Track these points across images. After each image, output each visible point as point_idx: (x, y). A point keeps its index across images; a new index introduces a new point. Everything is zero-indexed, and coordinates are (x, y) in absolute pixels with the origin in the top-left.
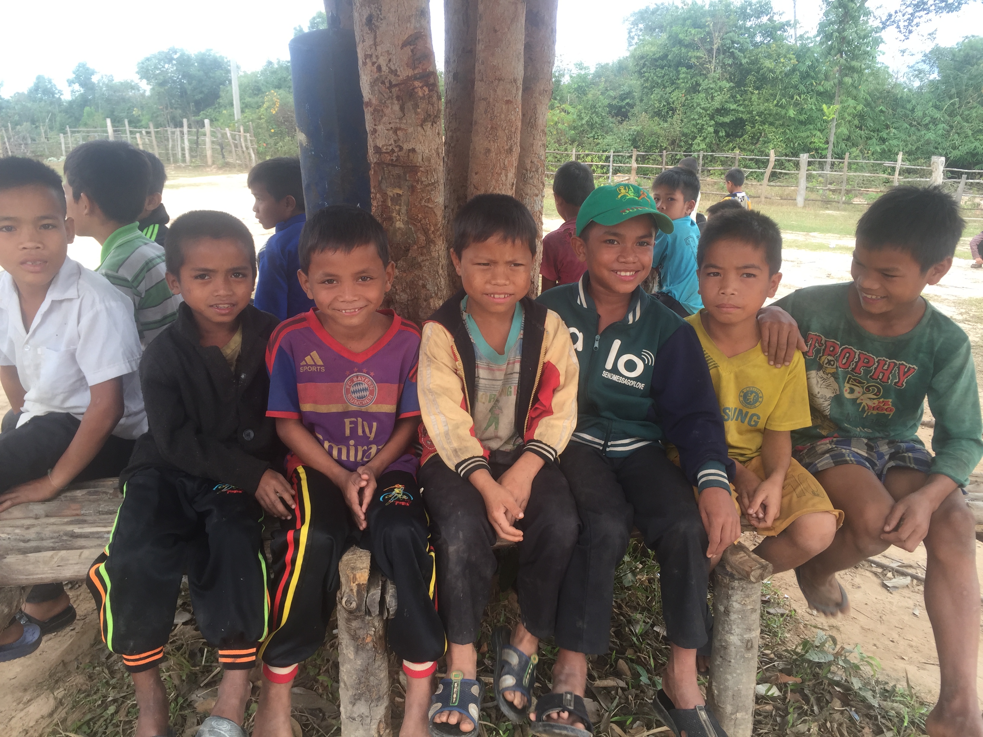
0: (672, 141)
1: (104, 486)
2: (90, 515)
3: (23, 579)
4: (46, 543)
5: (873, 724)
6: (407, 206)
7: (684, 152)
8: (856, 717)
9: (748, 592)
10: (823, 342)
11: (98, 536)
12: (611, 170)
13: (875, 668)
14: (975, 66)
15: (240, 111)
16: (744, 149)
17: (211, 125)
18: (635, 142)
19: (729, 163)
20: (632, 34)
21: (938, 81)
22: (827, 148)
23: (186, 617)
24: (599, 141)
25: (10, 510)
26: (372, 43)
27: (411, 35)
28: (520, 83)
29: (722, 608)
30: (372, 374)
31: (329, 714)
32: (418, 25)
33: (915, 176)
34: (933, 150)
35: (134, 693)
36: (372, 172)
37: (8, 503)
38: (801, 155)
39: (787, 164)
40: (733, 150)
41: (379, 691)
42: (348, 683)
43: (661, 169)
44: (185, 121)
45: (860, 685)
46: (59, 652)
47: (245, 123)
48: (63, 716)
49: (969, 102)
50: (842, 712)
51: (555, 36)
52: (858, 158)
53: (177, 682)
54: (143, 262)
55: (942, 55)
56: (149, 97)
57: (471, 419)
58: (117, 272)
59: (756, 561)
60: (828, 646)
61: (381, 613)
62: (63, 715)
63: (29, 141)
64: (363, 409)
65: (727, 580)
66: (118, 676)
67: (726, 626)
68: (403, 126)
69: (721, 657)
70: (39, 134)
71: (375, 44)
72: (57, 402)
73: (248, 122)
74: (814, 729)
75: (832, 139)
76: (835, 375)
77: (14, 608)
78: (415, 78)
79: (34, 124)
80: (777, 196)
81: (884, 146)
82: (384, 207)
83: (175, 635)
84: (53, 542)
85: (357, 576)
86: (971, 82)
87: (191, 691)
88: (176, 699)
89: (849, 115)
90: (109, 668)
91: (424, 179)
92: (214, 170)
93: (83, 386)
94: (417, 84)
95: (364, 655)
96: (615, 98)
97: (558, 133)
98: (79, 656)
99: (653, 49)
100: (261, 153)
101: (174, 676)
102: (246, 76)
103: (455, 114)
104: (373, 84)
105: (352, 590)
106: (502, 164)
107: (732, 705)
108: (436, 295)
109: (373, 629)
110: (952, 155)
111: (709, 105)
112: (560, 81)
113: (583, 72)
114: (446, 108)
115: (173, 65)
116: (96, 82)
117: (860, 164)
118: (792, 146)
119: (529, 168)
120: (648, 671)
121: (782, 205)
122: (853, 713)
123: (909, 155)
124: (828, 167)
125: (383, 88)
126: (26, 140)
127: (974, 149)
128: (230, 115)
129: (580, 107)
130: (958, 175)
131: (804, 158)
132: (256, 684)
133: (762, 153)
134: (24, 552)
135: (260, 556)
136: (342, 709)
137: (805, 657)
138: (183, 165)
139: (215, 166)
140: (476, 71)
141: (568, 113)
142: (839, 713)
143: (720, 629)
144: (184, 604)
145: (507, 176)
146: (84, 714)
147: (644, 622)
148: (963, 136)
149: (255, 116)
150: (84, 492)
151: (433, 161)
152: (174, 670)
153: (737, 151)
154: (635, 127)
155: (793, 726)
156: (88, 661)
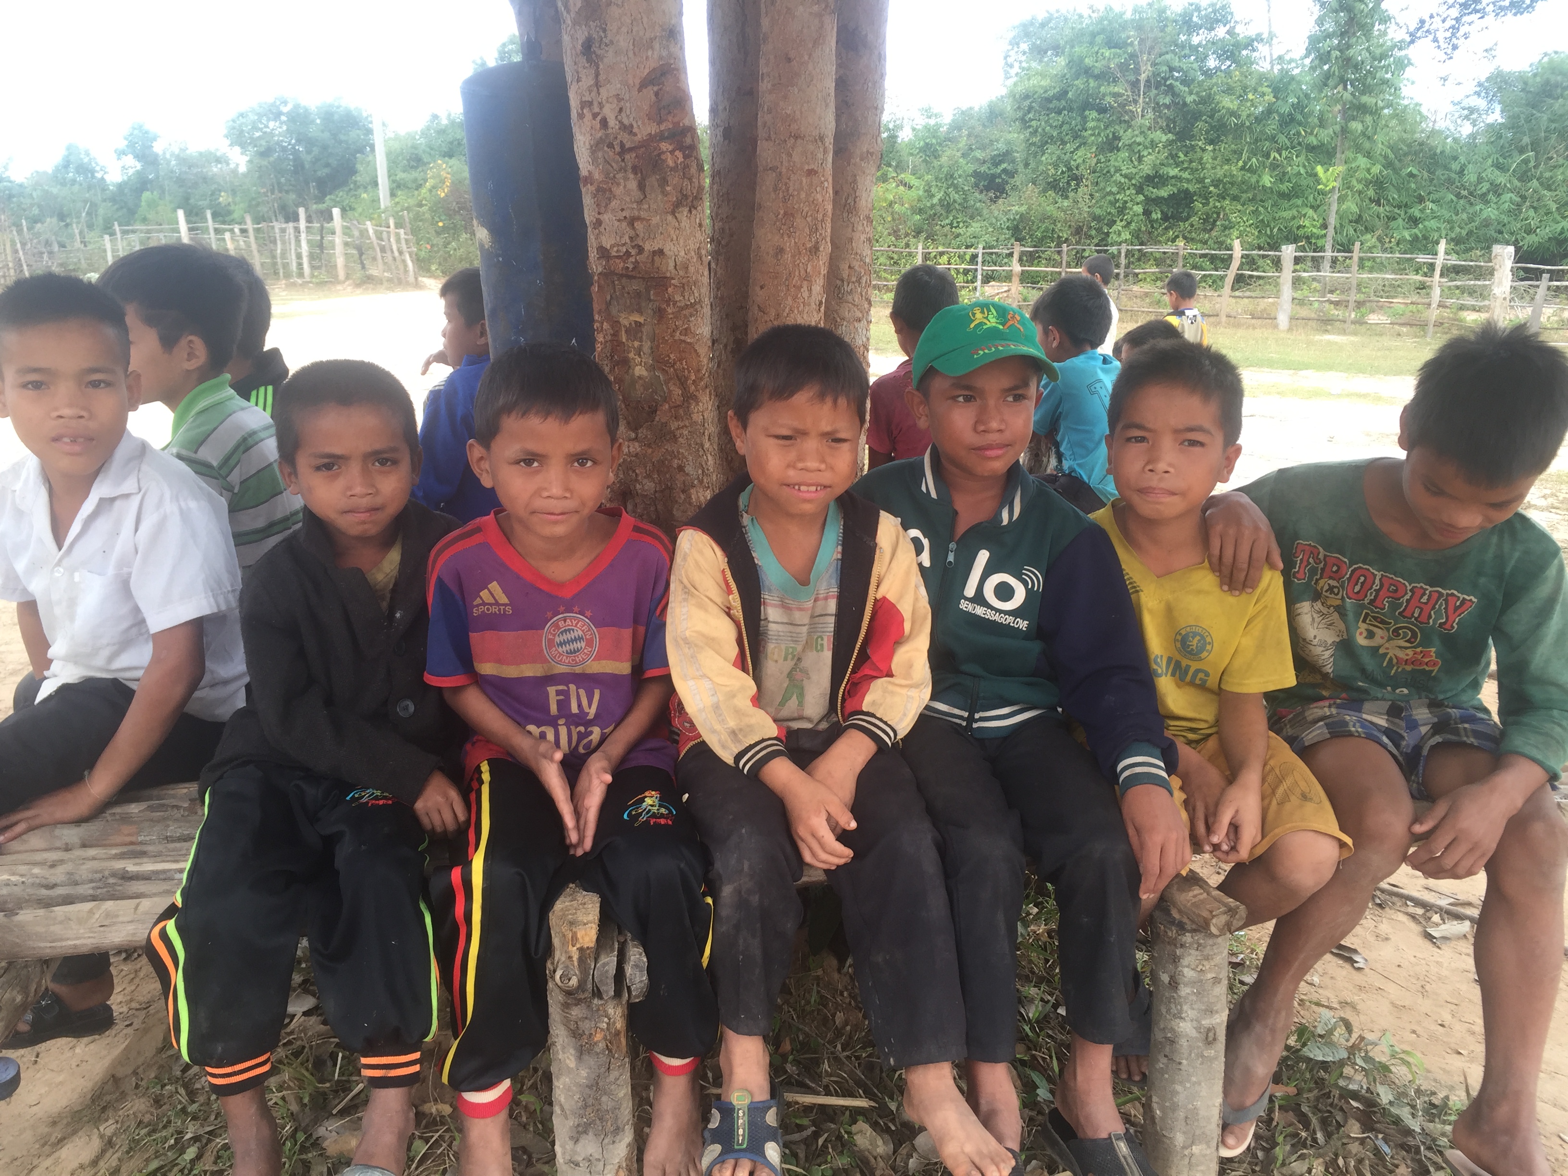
0: (1077, 229)
1: (174, 797)
2: (151, 843)
3: (46, 947)
4: (83, 890)
5: (1413, 1160)
6: (653, 340)
7: (1096, 245)
8: (1386, 1149)
9: (1207, 951)
10: (1321, 556)
11: (164, 876)
12: (979, 277)
13: (1414, 1069)
14: (1560, 100)
15: (388, 193)
16: (1192, 239)
17: (342, 217)
18: (1018, 231)
19: (1168, 262)
20: (1010, 60)
21: (1500, 124)
22: (1325, 235)
23: (309, 1002)
24: (960, 231)
25: (24, 837)
26: (591, 82)
27: (654, 69)
28: (829, 141)
29: (1165, 978)
30: (588, 613)
31: (539, 1156)
32: (664, 53)
33: (1467, 277)
34: (1495, 235)
35: (225, 1127)
36: (595, 288)
37: (21, 827)
38: (1284, 247)
39: (1260, 262)
40: (1174, 241)
41: (617, 1118)
42: (566, 1107)
43: (1060, 273)
44: (301, 211)
45: (1391, 1098)
46: (107, 1062)
47: (397, 212)
48: (114, 1164)
49: (1551, 158)
50: (1362, 1142)
51: (884, 66)
52: (1374, 250)
53: (294, 1107)
54: (238, 437)
55: (1506, 83)
56: (245, 175)
57: (752, 683)
58: (196, 452)
59: (1220, 901)
60: (1339, 1033)
61: (618, 994)
62: (114, 1162)
63: (56, 248)
64: (578, 670)
65: (1172, 933)
66: (202, 1099)
67: (1173, 1006)
68: (643, 214)
69: (1166, 1056)
70: (72, 237)
71: (597, 85)
72: (100, 661)
73: (402, 210)
74: (1318, 1168)
75: (1333, 221)
76: (1340, 610)
77: (32, 994)
78: (662, 137)
79: (63, 220)
80: (1245, 312)
81: (1416, 231)
82: (616, 344)
83: (292, 1033)
84: (93, 888)
85: (579, 936)
86: (1553, 126)
87: (317, 1121)
88: (293, 1135)
89: (1359, 181)
90: (186, 1086)
91: (678, 298)
92: (349, 289)
93: (141, 634)
94: (665, 146)
95: (591, 1061)
96: (984, 162)
97: (894, 220)
98: (138, 1067)
99: (1043, 83)
100: (423, 260)
101: (291, 1099)
102: (397, 138)
103: (728, 194)
104: (595, 149)
105: (570, 958)
106: (802, 272)
107: (1184, 1133)
108: (701, 482)
109: (606, 1020)
110: (1526, 242)
111: (1134, 171)
112: (897, 137)
113: (932, 122)
114: (713, 183)
115: (281, 123)
116: (160, 153)
117: (1378, 260)
118: (1269, 232)
119: (845, 276)
120: (1050, 1079)
121: (1254, 328)
122: (1380, 1143)
123: (1456, 245)
124: (1327, 265)
125: (611, 154)
126: (50, 245)
127: (1561, 233)
128: (373, 201)
129: (928, 177)
130: (1536, 275)
131: (1288, 251)
132: (420, 1108)
133: (1220, 245)
134: (47, 904)
135: (423, 906)
136: (557, 1148)
137: (1301, 1053)
138: (300, 281)
139: (350, 282)
140: (759, 124)
141: (910, 187)
142: (1357, 1143)
143: (1164, 1011)
144: (305, 982)
145: (810, 290)
146: (148, 1161)
147: (1042, 1000)
148: (1542, 211)
149: (412, 202)
150: (143, 806)
151: (692, 269)
152: (289, 1088)
153: (1181, 243)
154: (1016, 208)
155: (1283, 1164)
156: (153, 1075)
